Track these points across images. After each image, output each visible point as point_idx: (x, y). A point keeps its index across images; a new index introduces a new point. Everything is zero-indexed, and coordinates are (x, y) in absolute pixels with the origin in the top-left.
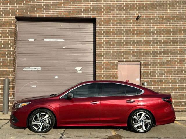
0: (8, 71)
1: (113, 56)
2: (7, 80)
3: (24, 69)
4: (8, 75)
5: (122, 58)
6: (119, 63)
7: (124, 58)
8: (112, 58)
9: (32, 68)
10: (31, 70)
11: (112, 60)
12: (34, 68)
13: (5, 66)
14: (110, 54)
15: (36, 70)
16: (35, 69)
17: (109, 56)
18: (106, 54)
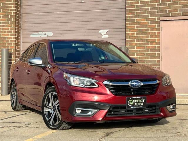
0: (9, 38)
1: (152, 9)
2: (4, 50)
3: (31, 36)
4: (9, 44)
5: (166, 11)
6: (162, 19)
7: (170, 11)
8: (150, 12)
9: (41, 33)
10: (40, 36)
11: (151, 16)
12: (44, 33)
13: (5, 32)
14: (148, 6)
15: (46, 36)
16: (45, 34)
17: (146, 9)
18: (142, 6)
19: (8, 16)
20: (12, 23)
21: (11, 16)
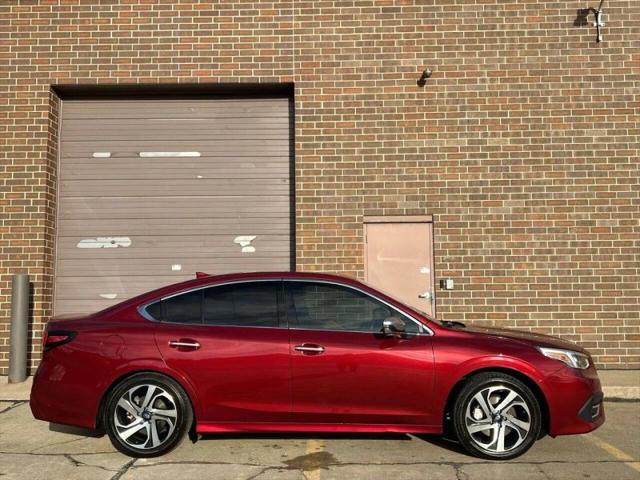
0: (29, 250)
1: (348, 199)
3: (80, 245)
4: (28, 264)
5: (375, 206)
6: (366, 219)
7: (382, 205)
8: (344, 206)
9: (104, 239)
10: (98, 245)
11: (345, 212)
12: (110, 239)
13: (19, 236)
14: (339, 193)
15: (116, 245)
16: (113, 242)
17: (335, 200)
18: (328, 193)
19: (28, 202)
20: (38, 216)
21: (36, 202)
